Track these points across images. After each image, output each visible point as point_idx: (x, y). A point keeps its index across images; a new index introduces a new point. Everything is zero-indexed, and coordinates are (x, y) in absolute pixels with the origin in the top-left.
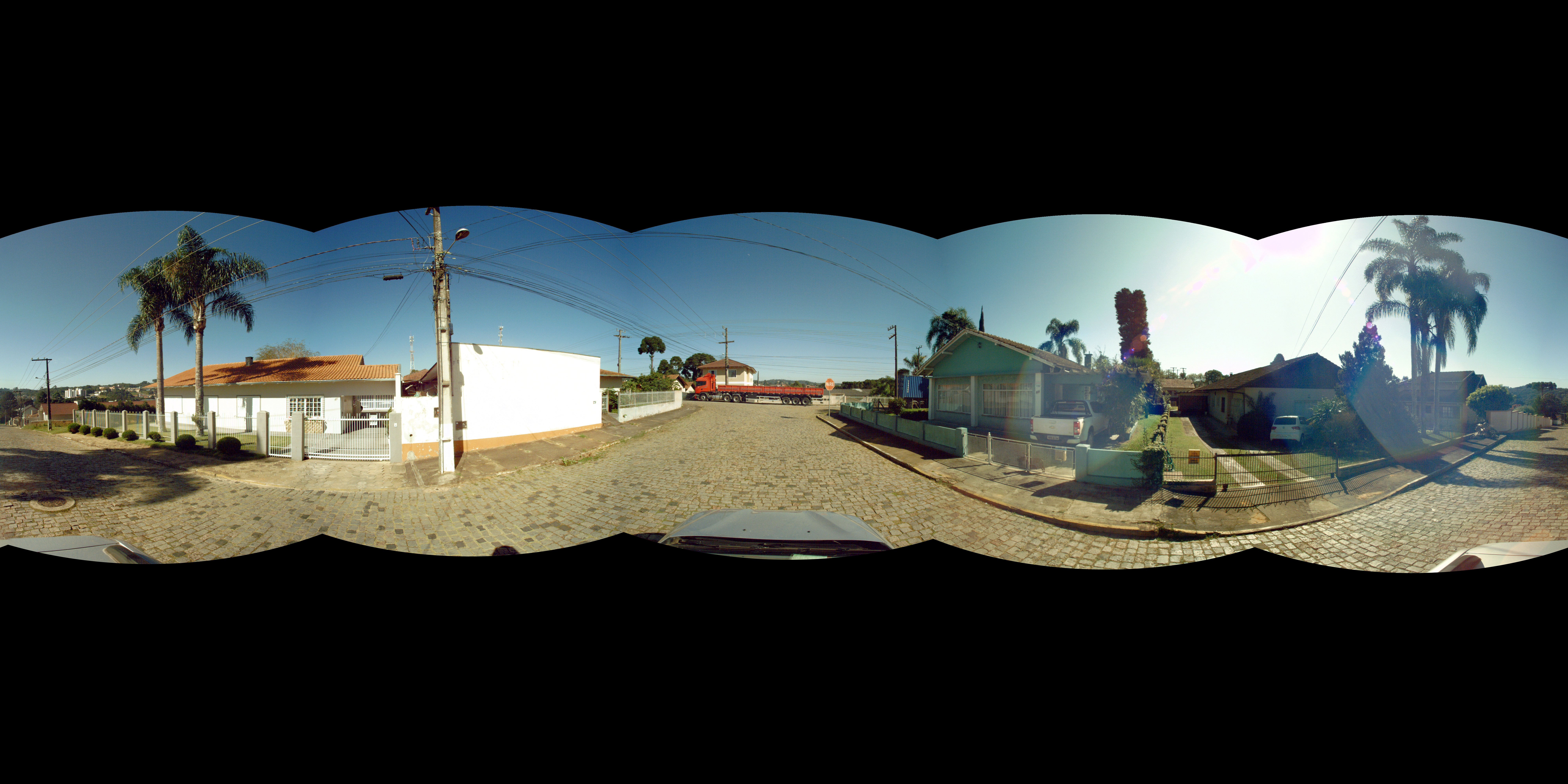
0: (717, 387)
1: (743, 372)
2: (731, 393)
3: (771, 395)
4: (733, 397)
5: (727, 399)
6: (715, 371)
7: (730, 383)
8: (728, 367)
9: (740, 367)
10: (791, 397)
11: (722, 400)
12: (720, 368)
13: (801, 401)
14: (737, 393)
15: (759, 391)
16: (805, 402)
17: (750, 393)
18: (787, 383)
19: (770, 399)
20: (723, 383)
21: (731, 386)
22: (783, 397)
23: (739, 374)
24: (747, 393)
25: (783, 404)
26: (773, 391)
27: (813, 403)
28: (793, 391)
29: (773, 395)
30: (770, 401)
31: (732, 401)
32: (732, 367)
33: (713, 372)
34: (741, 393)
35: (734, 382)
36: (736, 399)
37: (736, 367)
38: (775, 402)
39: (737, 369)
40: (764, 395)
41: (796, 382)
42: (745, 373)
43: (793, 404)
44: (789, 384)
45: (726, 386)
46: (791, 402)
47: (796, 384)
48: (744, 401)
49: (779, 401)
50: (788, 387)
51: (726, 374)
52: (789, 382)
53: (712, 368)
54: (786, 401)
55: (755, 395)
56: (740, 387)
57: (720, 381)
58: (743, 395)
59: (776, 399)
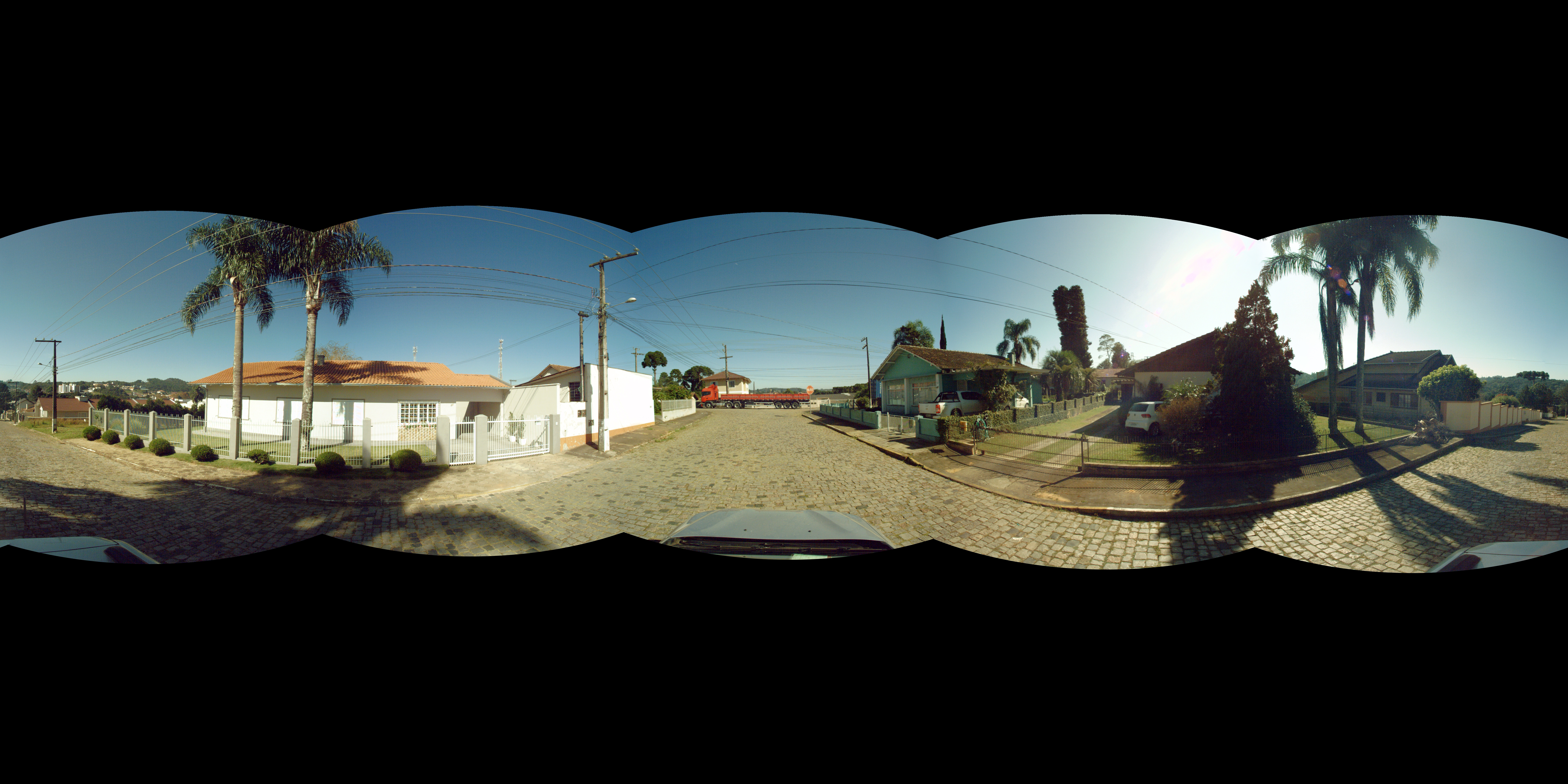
0: (720, 397)
1: (740, 382)
2: (732, 401)
3: (765, 402)
4: (734, 404)
5: (729, 406)
6: (717, 383)
7: (731, 392)
8: (728, 379)
9: (738, 379)
10: (783, 402)
11: (725, 407)
12: (720, 380)
13: (791, 405)
14: (738, 400)
15: (756, 397)
16: (795, 406)
17: (748, 400)
18: (780, 391)
19: (765, 404)
20: (725, 393)
21: (732, 395)
22: (776, 402)
23: (737, 384)
24: (746, 401)
25: (777, 408)
26: (767, 397)
27: (802, 407)
28: (784, 397)
29: (767, 401)
30: (765, 407)
31: (733, 407)
32: (732, 379)
33: (714, 383)
34: (741, 401)
35: (733, 391)
36: (737, 406)
37: (734, 379)
38: (770, 407)
39: (735, 380)
40: (760, 401)
41: (787, 389)
42: (742, 383)
43: (785, 408)
44: (782, 392)
45: (727, 395)
46: (782, 407)
47: (788, 391)
48: (743, 407)
49: (773, 406)
50: (780, 394)
51: (727, 385)
52: (782, 390)
53: (713, 380)
54: (778, 406)
55: (752, 402)
56: (740, 395)
57: (722, 391)
58: (742, 402)
59: (770, 404)
